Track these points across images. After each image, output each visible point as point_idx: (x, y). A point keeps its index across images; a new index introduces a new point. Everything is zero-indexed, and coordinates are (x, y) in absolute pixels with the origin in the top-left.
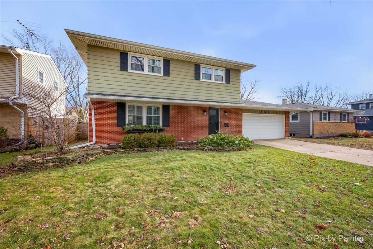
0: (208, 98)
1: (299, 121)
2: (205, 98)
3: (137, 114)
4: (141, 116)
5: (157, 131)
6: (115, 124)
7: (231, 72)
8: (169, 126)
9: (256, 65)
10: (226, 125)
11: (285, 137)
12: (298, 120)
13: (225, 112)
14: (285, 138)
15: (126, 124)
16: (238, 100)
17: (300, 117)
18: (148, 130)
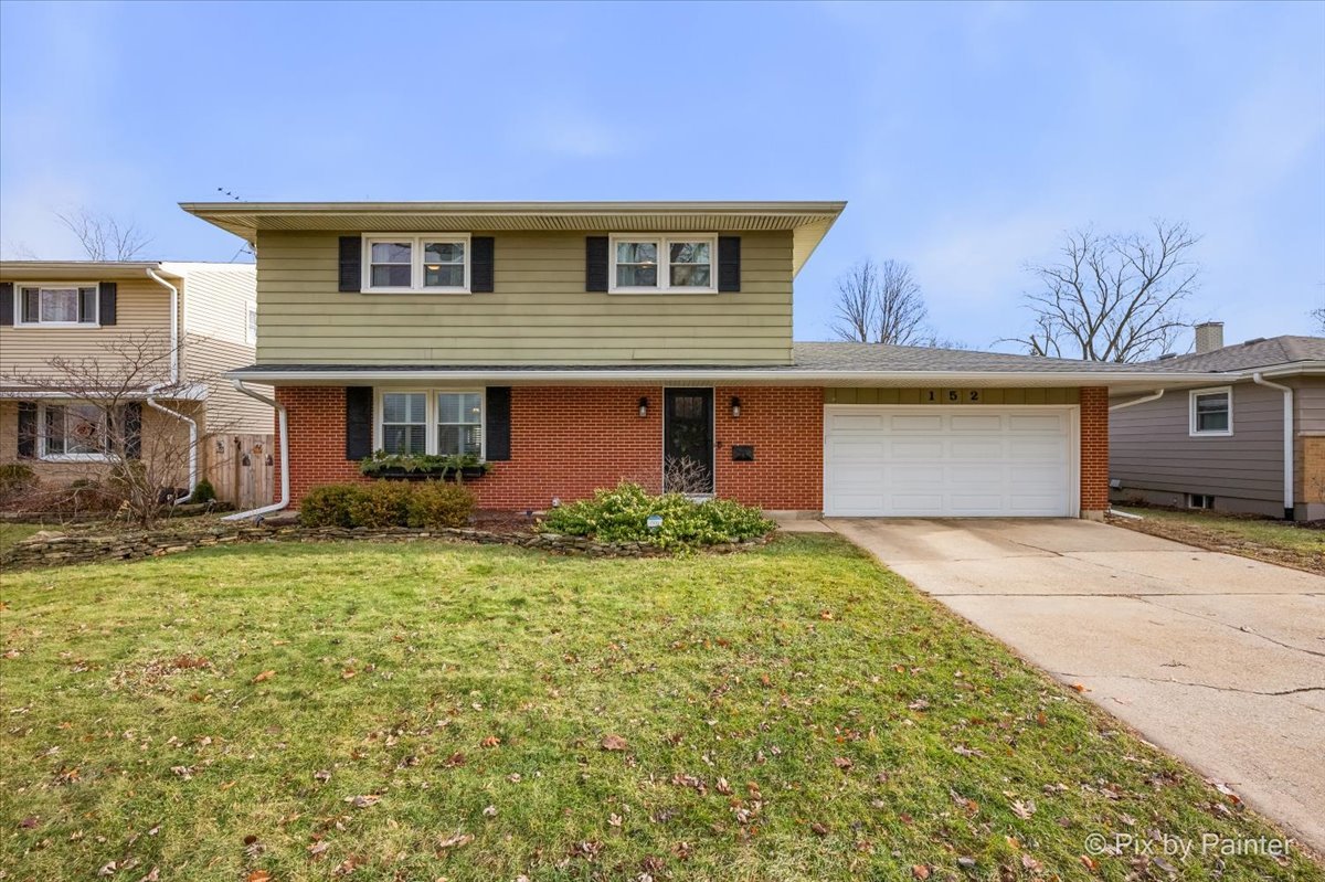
0: (640, 354)
1: (1230, 432)
2: (627, 354)
3: (413, 420)
4: (420, 426)
5: (458, 475)
6: (343, 454)
7: (743, 244)
8: (507, 457)
9: (846, 202)
10: (742, 455)
11: (1083, 508)
12: (1225, 427)
13: (735, 402)
14: (1081, 517)
15: (375, 449)
16: (783, 355)
17: (1234, 413)
18: (429, 469)
